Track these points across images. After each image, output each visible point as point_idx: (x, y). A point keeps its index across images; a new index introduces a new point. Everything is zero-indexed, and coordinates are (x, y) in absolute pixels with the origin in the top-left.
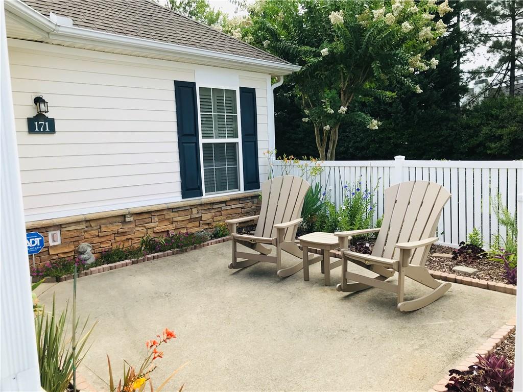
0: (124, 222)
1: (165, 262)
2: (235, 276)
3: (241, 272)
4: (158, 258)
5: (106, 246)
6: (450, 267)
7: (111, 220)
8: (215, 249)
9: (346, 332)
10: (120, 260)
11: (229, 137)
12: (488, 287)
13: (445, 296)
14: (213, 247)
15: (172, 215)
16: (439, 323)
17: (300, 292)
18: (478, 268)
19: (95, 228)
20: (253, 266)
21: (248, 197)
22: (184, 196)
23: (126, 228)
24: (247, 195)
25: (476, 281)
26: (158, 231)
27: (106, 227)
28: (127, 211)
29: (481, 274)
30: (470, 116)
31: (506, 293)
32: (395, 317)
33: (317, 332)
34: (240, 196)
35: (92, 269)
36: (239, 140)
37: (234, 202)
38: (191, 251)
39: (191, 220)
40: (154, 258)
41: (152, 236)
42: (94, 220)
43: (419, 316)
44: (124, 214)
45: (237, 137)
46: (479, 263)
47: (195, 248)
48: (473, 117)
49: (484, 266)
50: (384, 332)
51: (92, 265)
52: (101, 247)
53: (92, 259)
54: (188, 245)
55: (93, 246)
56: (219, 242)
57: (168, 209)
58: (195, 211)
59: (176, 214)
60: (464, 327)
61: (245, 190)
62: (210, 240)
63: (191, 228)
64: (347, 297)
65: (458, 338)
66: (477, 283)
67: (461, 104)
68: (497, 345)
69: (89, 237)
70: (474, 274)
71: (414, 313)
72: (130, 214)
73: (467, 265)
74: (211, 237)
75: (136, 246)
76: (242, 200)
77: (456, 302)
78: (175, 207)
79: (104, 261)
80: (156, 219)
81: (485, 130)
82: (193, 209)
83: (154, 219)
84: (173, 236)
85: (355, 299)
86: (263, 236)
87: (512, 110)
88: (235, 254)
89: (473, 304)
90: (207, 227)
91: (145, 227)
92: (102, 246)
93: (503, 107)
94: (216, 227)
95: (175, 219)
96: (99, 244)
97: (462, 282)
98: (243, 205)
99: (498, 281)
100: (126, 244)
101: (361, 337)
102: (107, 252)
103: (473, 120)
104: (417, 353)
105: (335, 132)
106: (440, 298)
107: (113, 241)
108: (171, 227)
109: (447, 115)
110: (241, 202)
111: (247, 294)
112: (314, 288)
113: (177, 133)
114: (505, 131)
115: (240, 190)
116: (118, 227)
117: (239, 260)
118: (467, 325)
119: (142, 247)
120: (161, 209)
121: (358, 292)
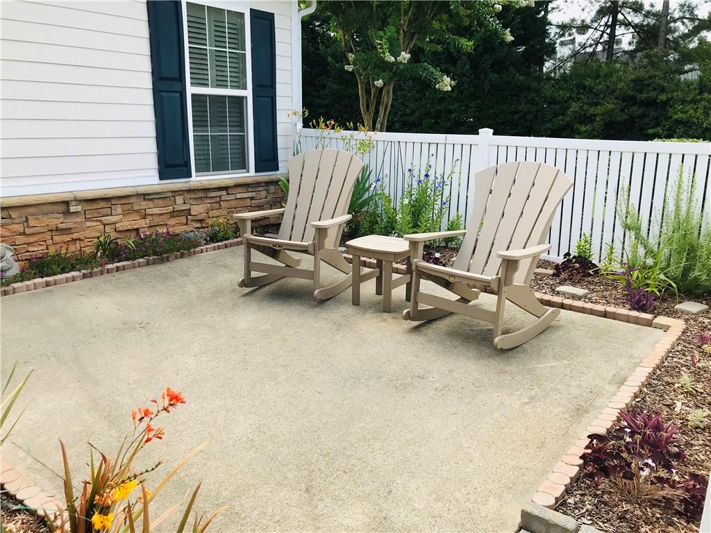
0: (67, 213)
1: (135, 275)
2: (248, 298)
3: (257, 293)
4: (124, 270)
5: (38, 250)
6: (551, 288)
7: (45, 209)
8: (214, 258)
9: (423, 378)
10: (63, 271)
11: (232, 87)
12: (605, 315)
13: (552, 326)
14: (208, 255)
15: (144, 204)
16: (549, 365)
17: (348, 321)
18: (589, 289)
19: (17, 221)
20: (275, 284)
21: (261, 183)
22: (163, 175)
23: (69, 222)
24: (259, 179)
25: (589, 306)
26: (121, 229)
27: (37, 219)
28: (72, 196)
29: (594, 296)
30: (557, 86)
31: (628, 322)
32: (489, 357)
33: (381, 380)
34: (249, 181)
35: (15, 285)
36: (248, 93)
37: (239, 190)
38: (176, 261)
39: (174, 214)
40: (118, 269)
41: (113, 235)
42: (16, 207)
43: (522, 355)
44: (68, 199)
45: (245, 88)
46: (589, 282)
47: (182, 256)
48: (560, 89)
49: (595, 285)
50: (476, 379)
51: (16, 279)
52: (28, 251)
53: (15, 269)
54: (170, 251)
55: (15, 249)
56: (219, 248)
57: (138, 195)
58: (179, 200)
59: (150, 204)
60: (585, 370)
61: (256, 172)
62: (205, 244)
63: (173, 226)
64: (416, 328)
65: (579, 386)
66: (591, 309)
67: (545, 70)
68: (636, 396)
69: (9, 234)
70: (585, 296)
71: (515, 351)
72: (76, 200)
73: (574, 284)
74: (206, 240)
75: (88, 250)
76: (252, 187)
77: (567, 336)
78: (148, 192)
79: (35, 274)
80: (119, 210)
81: (575, 107)
82: (176, 197)
83: (115, 210)
84: (146, 237)
85: (427, 332)
86: (290, 240)
87: (610, 82)
88: (249, 266)
89: (590, 338)
90: (199, 225)
91: (101, 221)
92: (31, 249)
93: (598, 76)
94: (212, 226)
95: (149, 211)
96: (26, 246)
97: (570, 308)
98: (254, 194)
99: (617, 306)
100: (72, 248)
101: (445, 387)
102: (40, 260)
103: (561, 92)
104: (527, 409)
105: (388, 92)
106: (545, 329)
107: (49, 242)
108: (142, 223)
109: (527, 83)
110: (250, 190)
111: (271, 325)
112: (367, 316)
113: (151, 74)
114: (599, 110)
115: (248, 172)
116: (57, 221)
117: (254, 274)
118: (588, 367)
119: (97, 252)
120: (125, 194)
121: (430, 321)
